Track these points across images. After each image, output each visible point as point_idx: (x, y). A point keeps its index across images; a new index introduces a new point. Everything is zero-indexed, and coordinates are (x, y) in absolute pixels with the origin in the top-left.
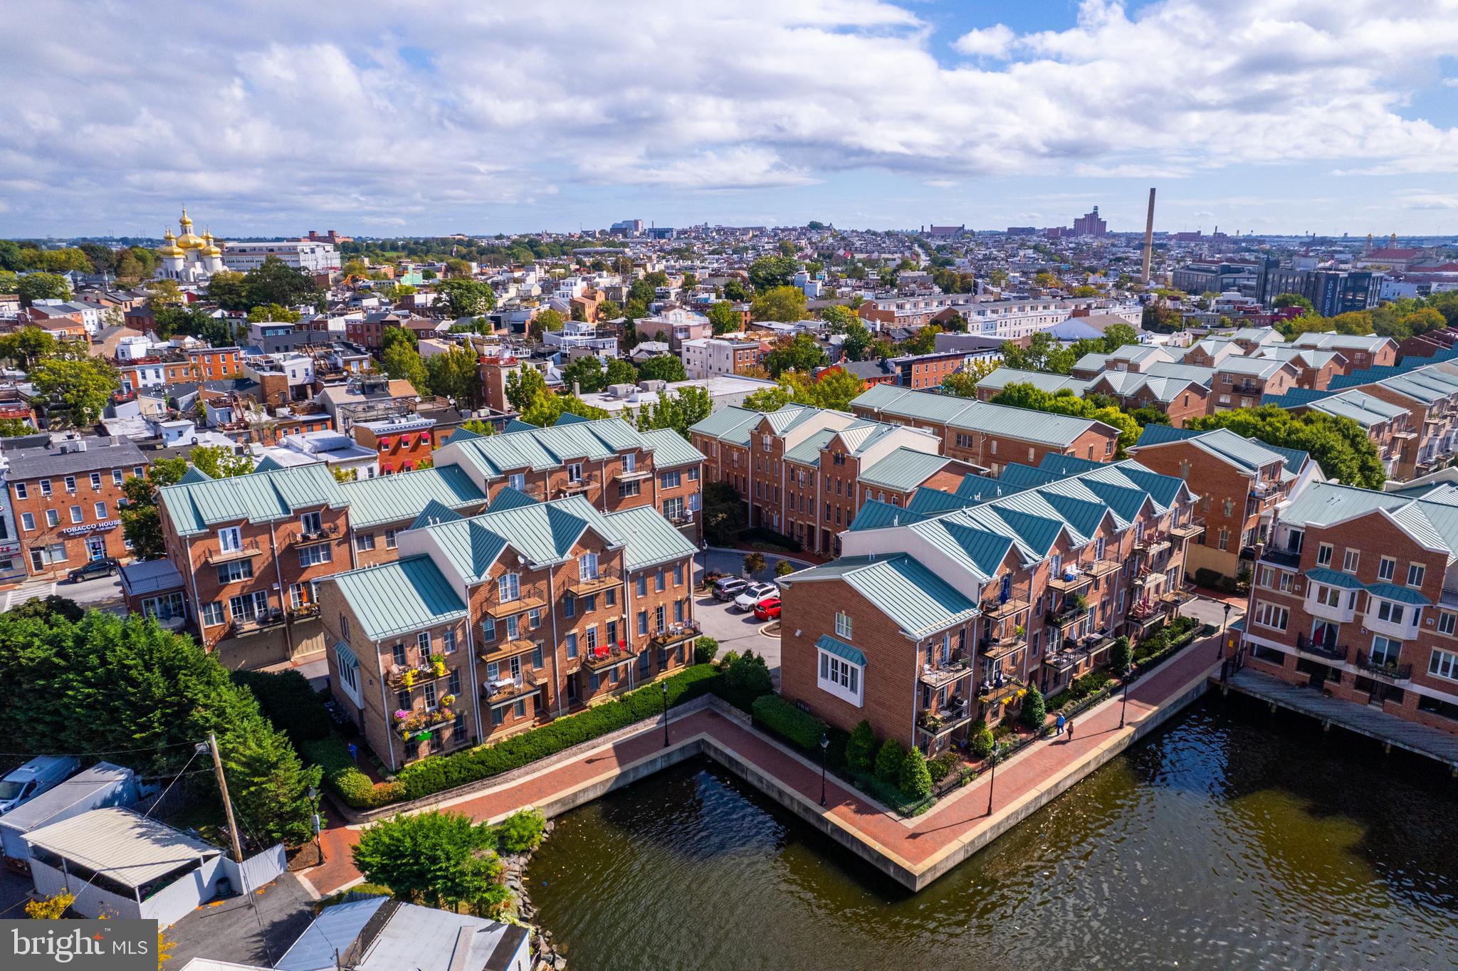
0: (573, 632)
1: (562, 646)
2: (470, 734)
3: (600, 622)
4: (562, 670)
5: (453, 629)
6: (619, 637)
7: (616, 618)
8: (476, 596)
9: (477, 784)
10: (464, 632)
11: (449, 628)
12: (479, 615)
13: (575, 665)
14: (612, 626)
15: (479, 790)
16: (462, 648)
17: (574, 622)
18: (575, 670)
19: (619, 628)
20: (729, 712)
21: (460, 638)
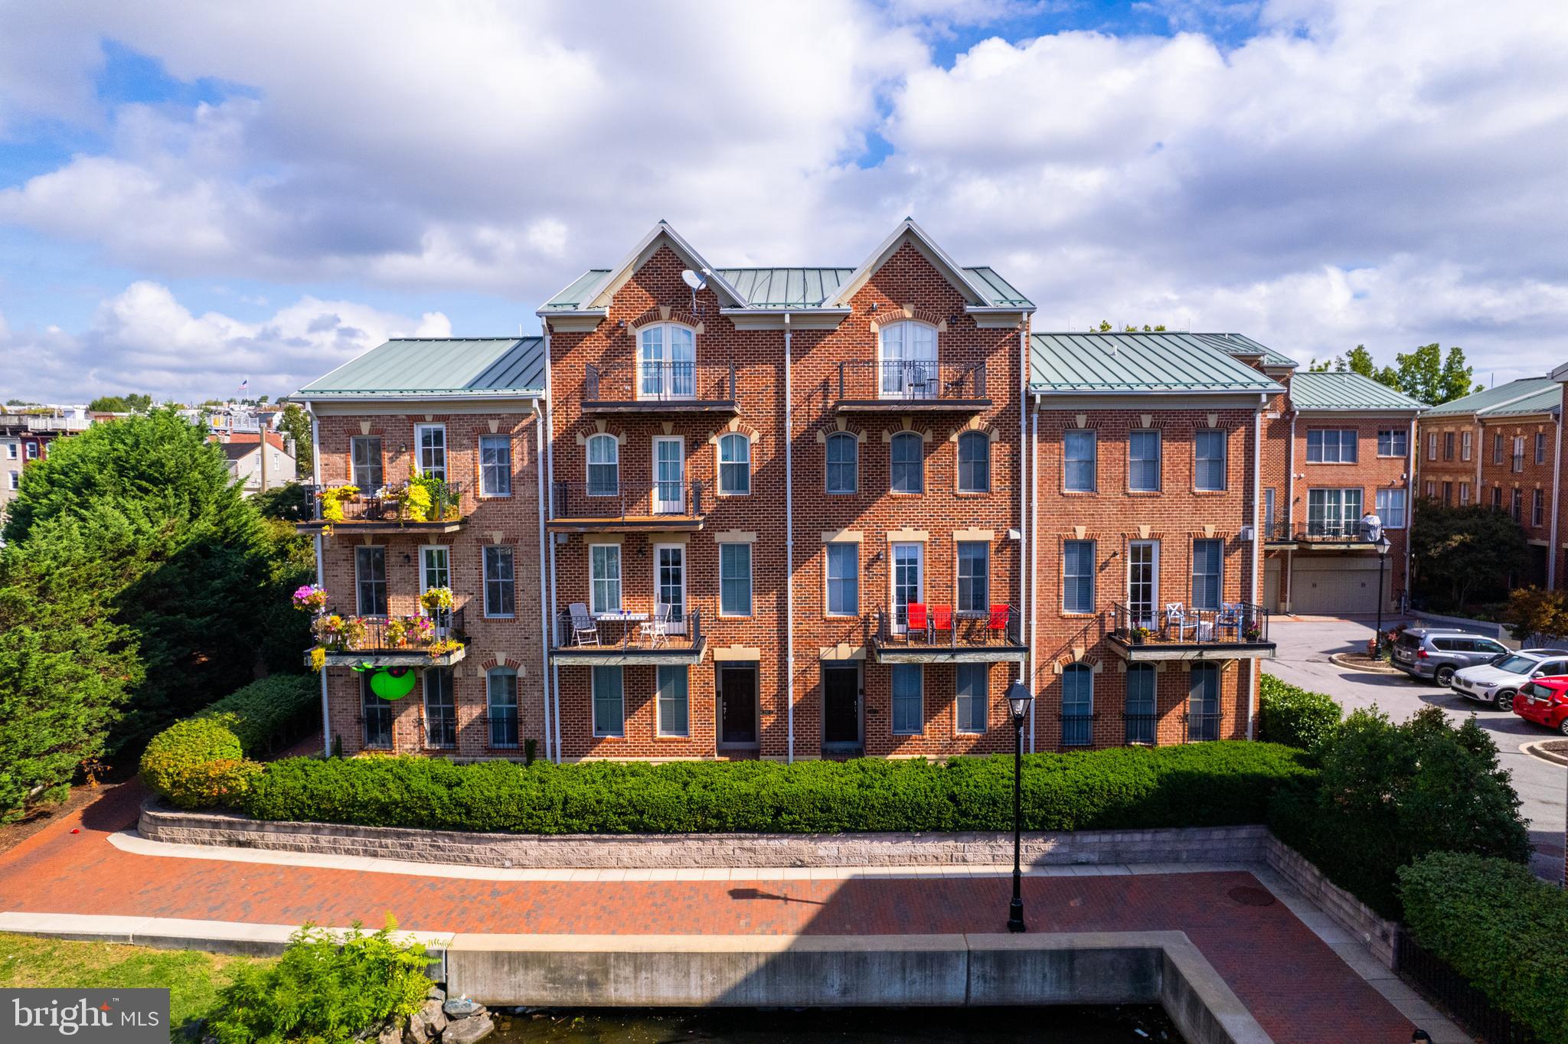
0: (845, 536)
1: (809, 568)
2: (526, 733)
3: (939, 534)
4: (807, 641)
5: (505, 433)
6: (996, 595)
7: (988, 535)
8: (570, 359)
9: (421, 841)
10: (533, 449)
11: (494, 426)
12: (575, 412)
13: (847, 637)
14: (975, 558)
15: (422, 857)
16: (523, 491)
17: (850, 511)
18: (844, 652)
19: (996, 567)
20: (1315, 902)
21: (518, 463)
